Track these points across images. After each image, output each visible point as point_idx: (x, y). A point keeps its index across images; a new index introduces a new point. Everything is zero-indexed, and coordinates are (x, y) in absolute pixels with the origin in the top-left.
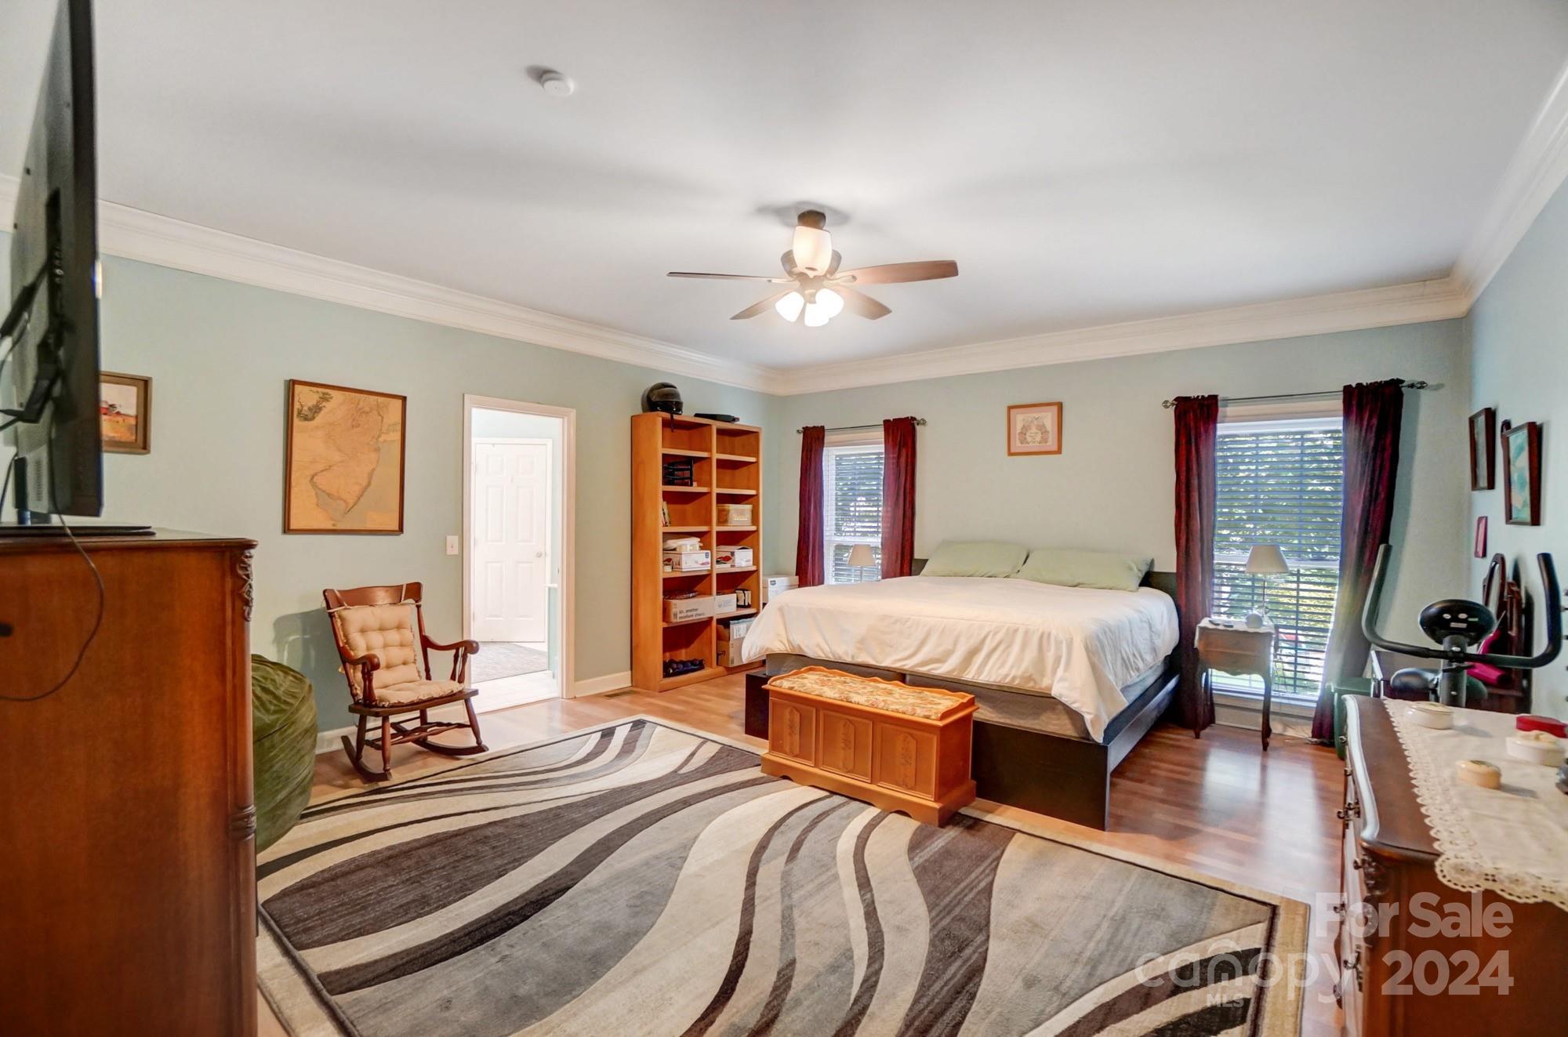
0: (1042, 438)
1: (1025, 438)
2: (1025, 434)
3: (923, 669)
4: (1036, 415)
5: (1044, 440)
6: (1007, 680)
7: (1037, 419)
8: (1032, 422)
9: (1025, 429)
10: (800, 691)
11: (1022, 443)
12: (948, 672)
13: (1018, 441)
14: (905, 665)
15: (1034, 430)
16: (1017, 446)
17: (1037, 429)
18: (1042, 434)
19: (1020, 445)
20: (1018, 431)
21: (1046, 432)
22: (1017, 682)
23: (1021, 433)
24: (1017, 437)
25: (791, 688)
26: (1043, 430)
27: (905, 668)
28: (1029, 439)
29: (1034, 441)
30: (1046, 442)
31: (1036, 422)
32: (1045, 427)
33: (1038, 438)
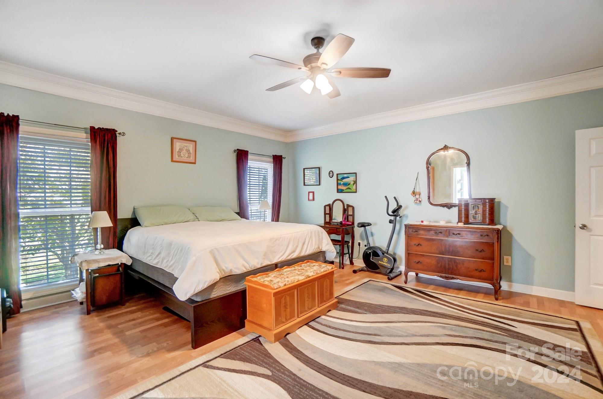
0: (188, 156)
1: (181, 155)
2: (181, 153)
3: (289, 258)
4: (186, 145)
5: (189, 157)
6: (314, 251)
7: (186, 146)
8: (184, 147)
9: (181, 150)
10: (290, 284)
11: (179, 157)
12: (297, 255)
13: (177, 155)
14: (282, 259)
15: (184, 151)
16: (176, 157)
17: (186, 151)
18: (188, 154)
19: (178, 157)
20: (177, 150)
21: (190, 153)
22: (316, 250)
23: (179, 152)
24: (177, 153)
25: (285, 285)
26: (189, 152)
27: (283, 260)
28: (182, 155)
29: (184, 156)
30: (190, 158)
31: (185, 148)
32: (190, 151)
33: (187, 155)
